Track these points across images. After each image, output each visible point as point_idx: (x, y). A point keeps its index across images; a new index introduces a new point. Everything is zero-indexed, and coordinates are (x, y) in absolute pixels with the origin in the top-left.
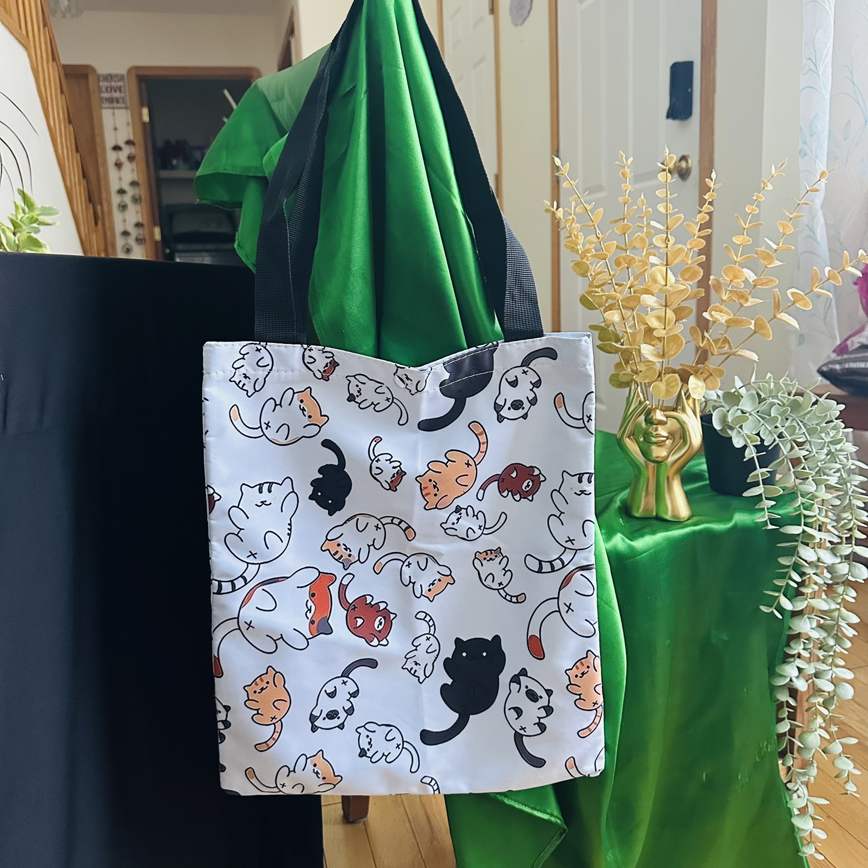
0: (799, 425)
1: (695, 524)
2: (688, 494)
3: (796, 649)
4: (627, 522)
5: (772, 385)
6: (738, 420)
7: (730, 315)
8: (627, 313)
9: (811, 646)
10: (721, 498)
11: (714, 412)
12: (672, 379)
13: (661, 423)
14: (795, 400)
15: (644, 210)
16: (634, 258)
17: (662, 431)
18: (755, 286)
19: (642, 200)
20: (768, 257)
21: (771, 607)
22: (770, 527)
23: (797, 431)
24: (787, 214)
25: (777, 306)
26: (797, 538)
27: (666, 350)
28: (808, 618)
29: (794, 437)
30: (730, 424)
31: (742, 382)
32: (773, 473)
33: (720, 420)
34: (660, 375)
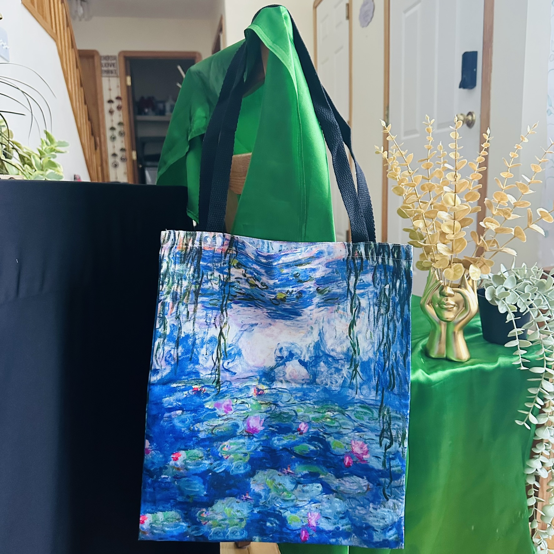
0: (543, 299)
1: (472, 364)
2: (468, 342)
3: (539, 450)
4: (426, 361)
5: (526, 271)
6: (502, 294)
7: (498, 225)
8: (429, 222)
9: (550, 447)
10: (490, 345)
11: (486, 288)
12: (458, 267)
13: (450, 295)
14: (542, 282)
15: (442, 153)
16: (434, 185)
17: (451, 301)
18: (515, 206)
19: (440, 146)
20: (524, 188)
21: (523, 421)
22: (523, 368)
23: (542, 303)
24: (538, 159)
25: (530, 220)
26: (541, 376)
27: (454, 248)
28: (549, 429)
29: (540, 307)
30: (497, 297)
31: (506, 269)
32: (525, 331)
33: (490, 294)
34: (450, 264)
